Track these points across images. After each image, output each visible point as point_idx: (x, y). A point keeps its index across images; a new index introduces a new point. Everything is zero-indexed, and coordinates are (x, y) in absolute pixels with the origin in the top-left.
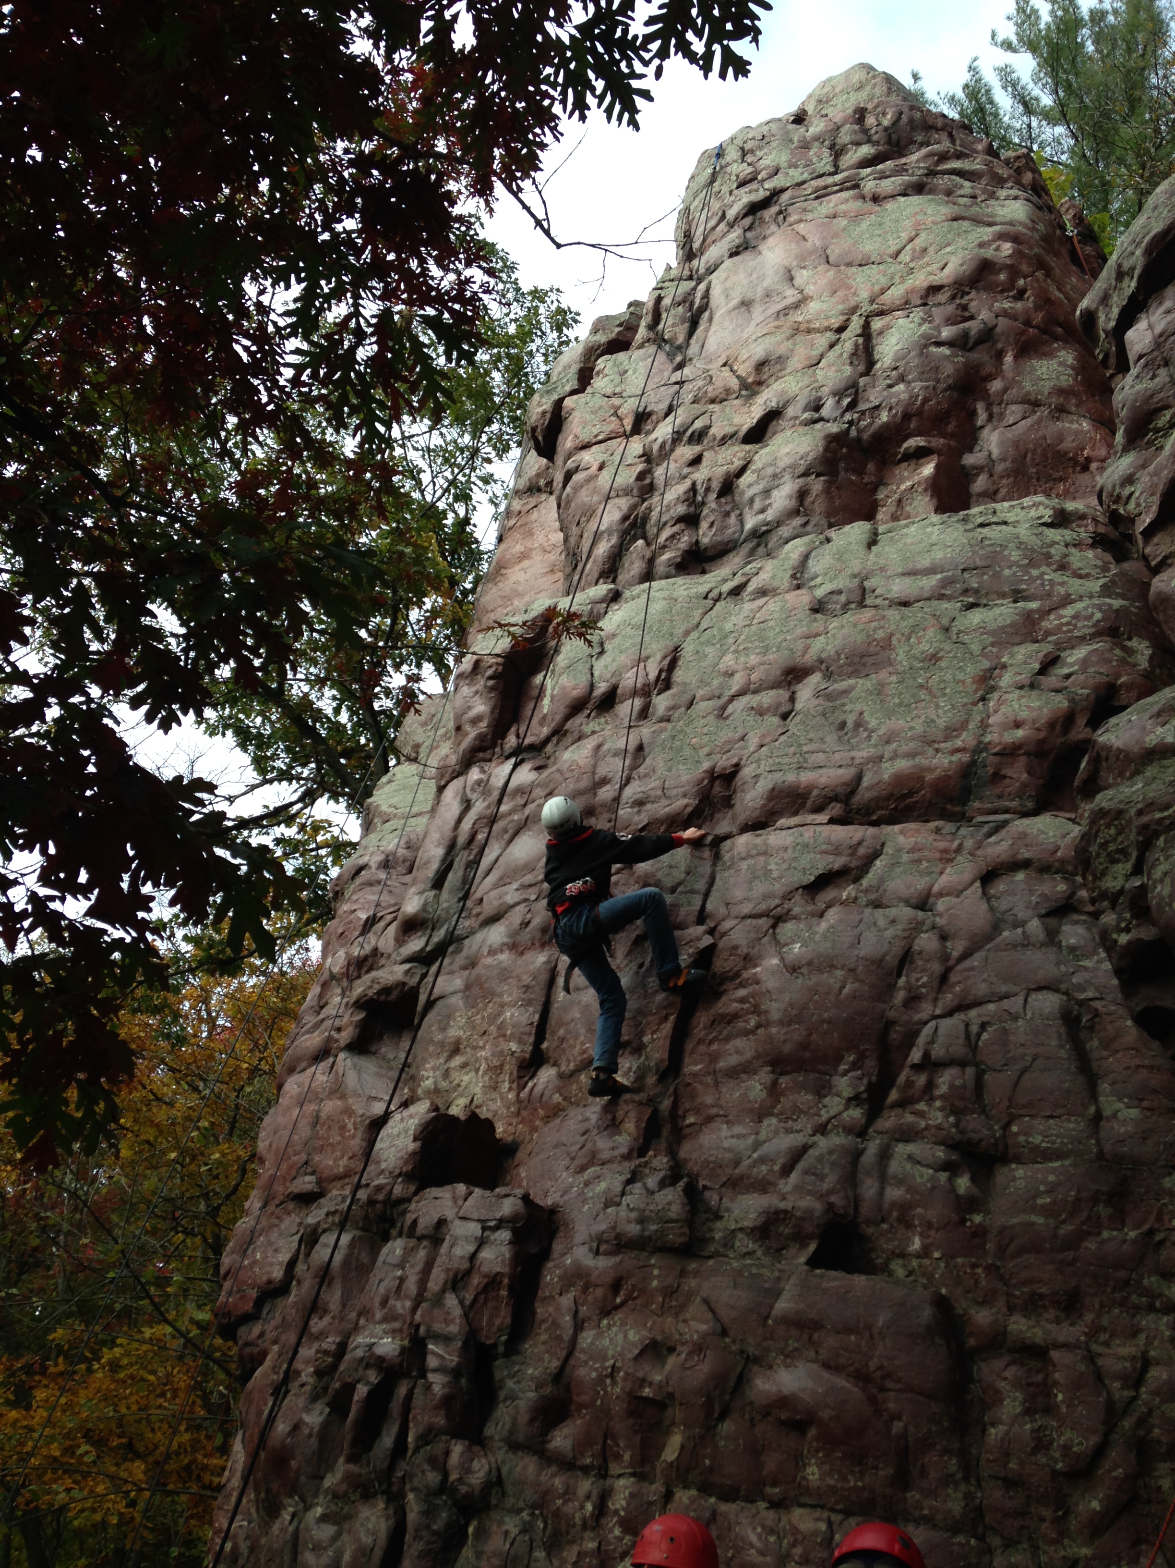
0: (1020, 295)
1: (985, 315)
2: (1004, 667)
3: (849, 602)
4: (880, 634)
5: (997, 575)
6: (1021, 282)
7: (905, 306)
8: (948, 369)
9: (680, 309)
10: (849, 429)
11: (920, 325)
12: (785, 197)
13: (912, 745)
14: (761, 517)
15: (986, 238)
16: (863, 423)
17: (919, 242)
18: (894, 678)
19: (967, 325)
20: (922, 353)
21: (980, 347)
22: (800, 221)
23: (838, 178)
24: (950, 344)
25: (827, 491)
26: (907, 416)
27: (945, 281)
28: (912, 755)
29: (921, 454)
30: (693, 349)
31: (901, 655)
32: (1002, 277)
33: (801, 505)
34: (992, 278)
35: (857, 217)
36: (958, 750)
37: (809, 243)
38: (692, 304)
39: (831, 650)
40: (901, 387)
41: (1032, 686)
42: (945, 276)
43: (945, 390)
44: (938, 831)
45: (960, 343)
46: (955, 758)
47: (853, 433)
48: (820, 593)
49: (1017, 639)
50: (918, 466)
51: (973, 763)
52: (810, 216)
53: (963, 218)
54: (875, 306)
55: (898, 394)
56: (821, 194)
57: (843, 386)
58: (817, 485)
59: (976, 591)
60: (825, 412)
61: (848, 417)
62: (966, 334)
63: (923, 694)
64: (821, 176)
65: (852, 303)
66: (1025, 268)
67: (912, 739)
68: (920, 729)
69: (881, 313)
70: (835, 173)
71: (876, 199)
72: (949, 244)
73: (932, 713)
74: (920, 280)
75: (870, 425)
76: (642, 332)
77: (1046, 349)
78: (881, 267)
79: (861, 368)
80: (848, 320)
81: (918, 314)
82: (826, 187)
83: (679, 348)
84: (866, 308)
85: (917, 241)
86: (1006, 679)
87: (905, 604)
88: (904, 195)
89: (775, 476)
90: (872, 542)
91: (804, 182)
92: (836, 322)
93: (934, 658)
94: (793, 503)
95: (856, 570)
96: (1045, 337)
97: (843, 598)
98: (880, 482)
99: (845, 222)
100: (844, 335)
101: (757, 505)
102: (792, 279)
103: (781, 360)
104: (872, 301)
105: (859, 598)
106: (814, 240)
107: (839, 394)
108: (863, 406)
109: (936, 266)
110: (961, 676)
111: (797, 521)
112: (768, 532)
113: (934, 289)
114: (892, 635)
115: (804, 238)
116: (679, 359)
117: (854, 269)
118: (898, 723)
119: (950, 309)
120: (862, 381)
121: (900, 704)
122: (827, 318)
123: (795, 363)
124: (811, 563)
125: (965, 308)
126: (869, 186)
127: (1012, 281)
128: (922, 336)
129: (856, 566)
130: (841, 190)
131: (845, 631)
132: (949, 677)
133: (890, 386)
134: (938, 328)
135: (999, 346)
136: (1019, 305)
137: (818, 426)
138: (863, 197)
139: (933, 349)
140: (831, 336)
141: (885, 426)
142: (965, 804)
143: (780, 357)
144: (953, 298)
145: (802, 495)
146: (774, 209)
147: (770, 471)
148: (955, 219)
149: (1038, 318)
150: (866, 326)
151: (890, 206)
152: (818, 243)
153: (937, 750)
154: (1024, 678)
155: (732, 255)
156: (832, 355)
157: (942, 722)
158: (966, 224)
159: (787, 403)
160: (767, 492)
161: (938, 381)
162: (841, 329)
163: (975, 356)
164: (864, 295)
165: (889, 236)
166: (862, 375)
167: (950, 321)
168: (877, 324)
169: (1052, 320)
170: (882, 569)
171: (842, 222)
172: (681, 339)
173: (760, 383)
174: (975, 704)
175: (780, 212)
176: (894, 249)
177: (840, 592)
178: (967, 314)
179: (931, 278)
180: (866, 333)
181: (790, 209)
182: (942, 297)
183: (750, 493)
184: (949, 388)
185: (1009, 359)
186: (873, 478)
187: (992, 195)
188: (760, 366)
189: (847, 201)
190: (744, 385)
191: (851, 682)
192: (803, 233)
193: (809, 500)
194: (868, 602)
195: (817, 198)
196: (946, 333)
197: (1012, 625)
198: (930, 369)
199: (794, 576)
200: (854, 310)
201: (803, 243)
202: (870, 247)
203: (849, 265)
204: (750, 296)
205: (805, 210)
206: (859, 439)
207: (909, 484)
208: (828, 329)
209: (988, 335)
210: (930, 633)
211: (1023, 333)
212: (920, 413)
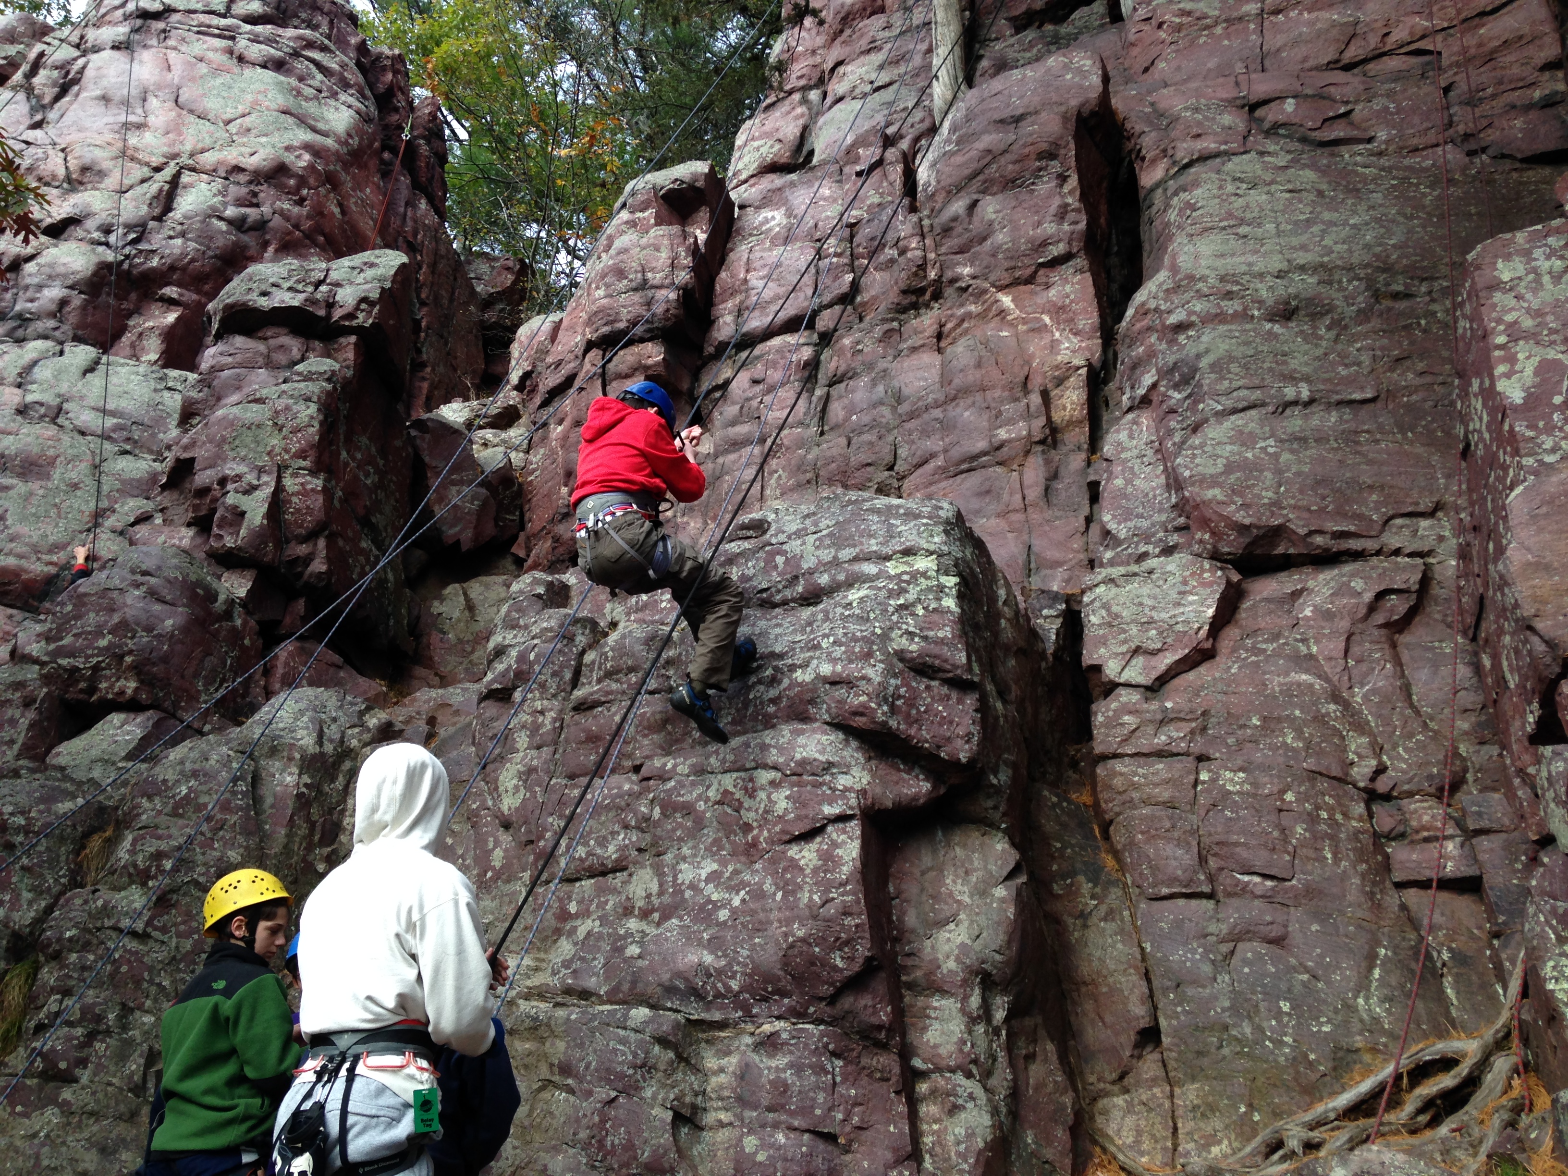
0: (301, 202)
1: (266, 209)
2: (114, 511)
3: (44, 416)
4: (51, 452)
5: (154, 435)
6: (305, 192)
7: (212, 172)
8: (220, 242)
9: (56, 73)
10: (123, 261)
11: (215, 195)
12: (175, 17)
13: (24, 549)
14: (29, 305)
15: (295, 144)
16: (137, 260)
17: (248, 121)
18: (41, 492)
19: (248, 210)
20: (204, 221)
21: (252, 233)
22: (175, 48)
23: (223, 22)
24: (230, 222)
25: (84, 308)
26: (172, 268)
27: (248, 167)
28: (21, 556)
29: (171, 302)
30: (52, 115)
31: (56, 474)
32: (292, 182)
33: (60, 311)
34: (284, 180)
35: (218, 70)
36: (51, 563)
37: (170, 76)
38: (68, 73)
39: (13, 450)
40: (179, 241)
41: (121, 533)
42: (251, 162)
43: (212, 257)
44: (11, 617)
45: (238, 224)
46: (46, 569)
47: (126, 266)
48: (30, 398)
49: (135, 492)
50: (168, 310)
51: (57, 576)
52: (184, 48)
53: (291, 114)
54: (191, 162)
55: (174, 246)
56: (203, 31)
57: (134, 222)
58: (77, 300)
59: (136, 442)
60: (112, 239)
61: (127, 251)
62: (244, 218)
63: (53, 512)
64: (212, 13)
65: (176, 150)
66: (312, 181)
67: (27, 545)
68: (35, 539)
69: (193, 170)
70: (224, 16)
71: (241, 59)
72: (266, 135)
73: (49, 529)
74: (232, 156)
75: (142, 264)
76: (18, 77)
77: (304, 251)
78: (212, 127)
79: (157, 211)
80: (166, 163)
81: (218, 184)
82: (209, 26)
83: (44, 107)
84: (184, 160)
85: (247, 119)
86: (111, 522)
87: (83, 433)
88: (264, 66)
89: (50, 277)
90: (90, 369)
91: (194, 12)
92: (156, 161)
93: (75, 486)
94: (53, 307)
95: (62, 391)
96: (307, 242)
97: (42, 410)
98: (137, 311)
99: (205, 71)
100: (158, 176)
101: (29, 294)
102: (145, 100)
103: (102, 174)
104: (192, 155)
105: (53, 415)
106: (175, 76)
107: (129, 227)
108: (143, 246)
109: (249, 150)
110: (83, 508)
111: (51, 323)
112: (30, 320)
113: (237, 169)
114: (58, 456)
115: (169, 68)
116: (38, 117)
117: (192, 118)
118: (23, 529)
119: (244, 191)
120: (152, 224)
121: (34, 515)
122: (152, 153)
123: (112, 182)
124: (36, 369)
125: (255, 194)
126: (242, 43)
127: (298, 188)
128: (211, 207)
129: (64, 388)
130: (219, 36)
131: (29, 439)
132: (76, 505)
133: (171, 238)
134: (225, 204)
135: (268, 237)
136: (296, 210)
137: (101, 249)
138: (231, 52)
139: (215, 221)
140: (146, 172)
141: (153, 270)
142: (41, 601)
143: (100, 171)
144: (250, 182)
145: (63, 303)
146: (161, 25)
147: (47, 270)
148: (284, 112)
149: (307, 225)
150: (177, 176)
151: (248, 72)
152: (176, 80)
153: (39, 559)
154: (119, 526)
155: (114, 48)
156: (139, 190)
157: (52, 539)
158: (290, 120)
159: (88, 215)
160: (40, 287)
161: (209, 248)
162: (158, 169)
163: (245, 238)
164: (188, 147)
165: (230, 103)
166: (154, 219)
167: (240, 202)
168: (186, 178)
169: (318, 229)
170: (82, 398)
171: (203, 68)
172: (47, 100)
173: (81, 183)
174: (81, 532)
175: (164, 31)
176: (228, 116)
177: (42, 404)
178: (255, 201)
179: (241, 158)
180: (174, 182)
181: (174, 32)
182: (243, 178)
183: (28, 281)
184: (215, 256)
185: (271, 249)
186: (132, 306)
187: (334, 95)
188: (85, 169)
189: (216, 50)
190: (68, 179)
191: (14, 481)
192: (171, 62)
193: (67, 309)
194: (60, 421)
195: (198, 33)
196: (231, 212)
197: (138, 480)
198: (205, 237)
199: (20, 375)
200: (175, 156)
201: (165, 73)
202: (212, 104)
203: (191, 112)
204: (110, 94)
205: (183, 39)
206: (129, 272)
207: (151, 324)
208: (147, 164)
209: (261, 225)
210: (84, 465)
211: (289, 233)
212: (184, 269)
